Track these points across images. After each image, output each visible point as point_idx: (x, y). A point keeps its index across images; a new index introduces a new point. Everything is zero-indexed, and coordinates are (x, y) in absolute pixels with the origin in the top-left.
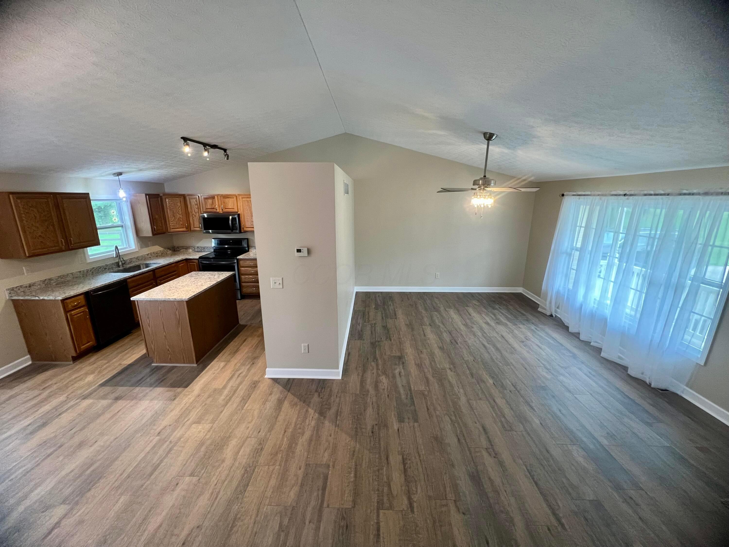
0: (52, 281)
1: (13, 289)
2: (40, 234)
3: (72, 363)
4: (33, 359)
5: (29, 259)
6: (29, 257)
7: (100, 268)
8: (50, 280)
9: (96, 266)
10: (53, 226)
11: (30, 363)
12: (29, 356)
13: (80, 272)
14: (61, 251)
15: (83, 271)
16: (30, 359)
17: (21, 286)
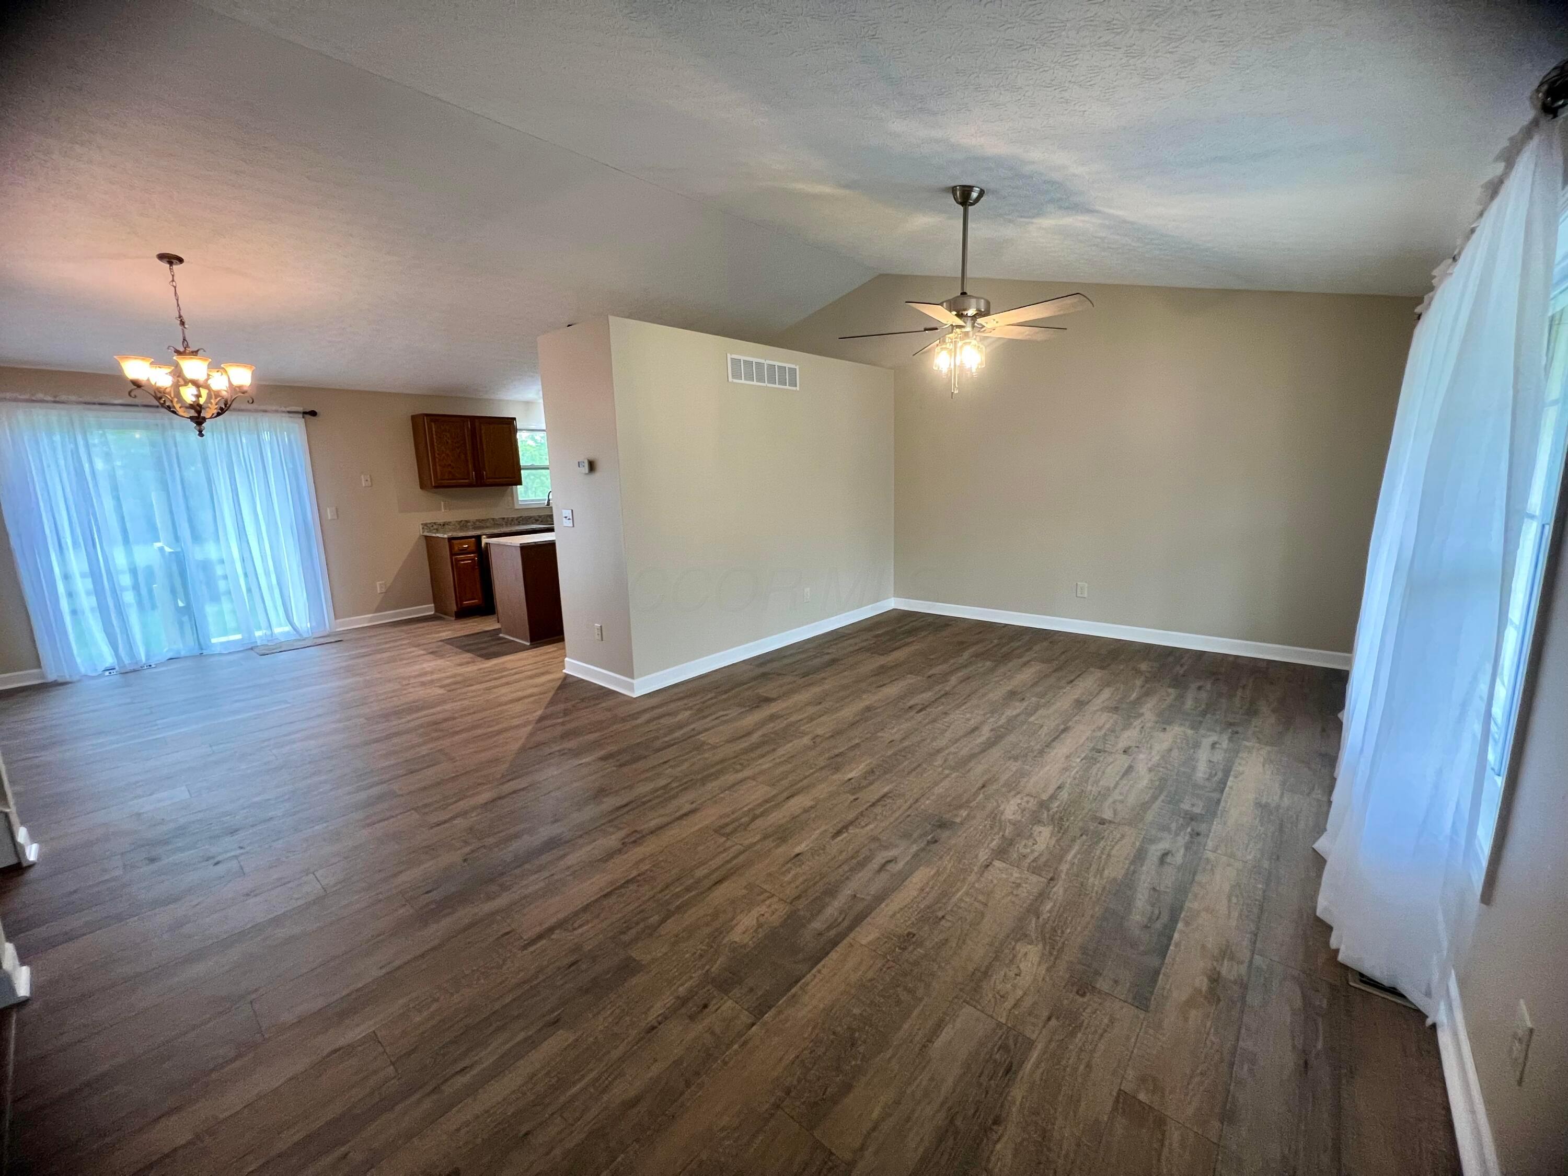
0: (469, 524)
1: (426, 525)
2: (450, 462)
3: (454, 618)
4: (436, 611)
5: (436, 490)
6: (436, 487)
7: (531, 517)
8: (467, 522)
9: (526, 514)
10: (466, 454)
11: (433, 613)
12: (433, 605)
13: (504, 518)
14: (470, 485)
15: (508, 518)
16: (434, 609)
17: (435, 523)
